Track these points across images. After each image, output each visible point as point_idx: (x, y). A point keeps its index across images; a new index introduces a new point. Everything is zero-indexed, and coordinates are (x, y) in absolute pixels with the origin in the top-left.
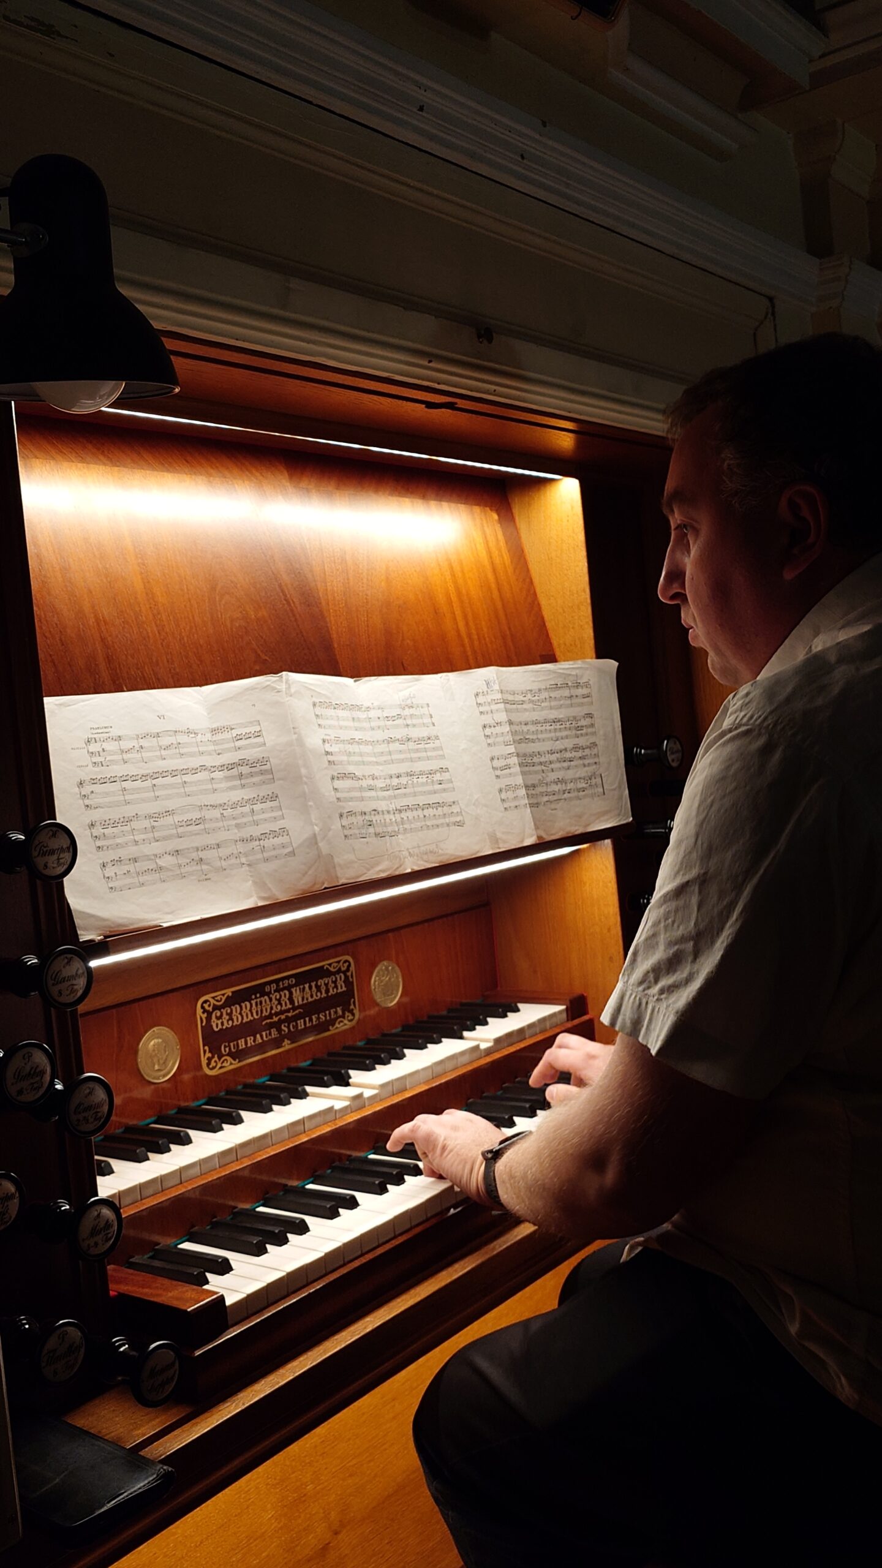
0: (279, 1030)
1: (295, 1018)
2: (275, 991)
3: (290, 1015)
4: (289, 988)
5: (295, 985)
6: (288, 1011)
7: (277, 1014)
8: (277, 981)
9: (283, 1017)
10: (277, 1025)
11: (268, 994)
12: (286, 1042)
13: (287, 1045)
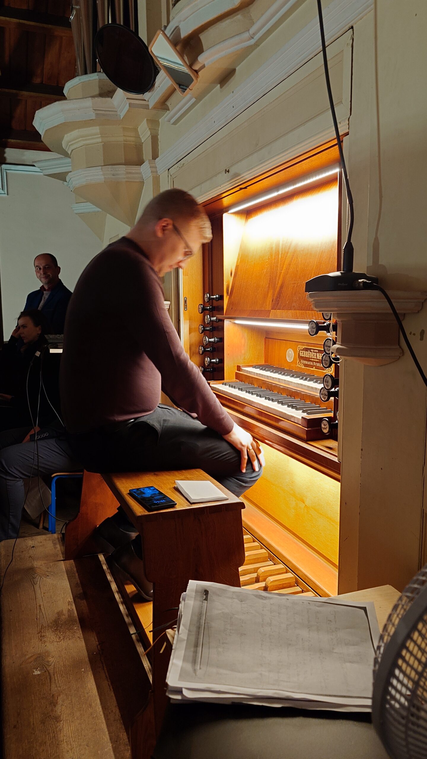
0: (313, 363)
1: (317, 362)
2: (313, 352)
3: (316, 360)
4: (316, 353)
5: (318, 353)
6: (315, 359)
7: (313, 359)
8: (314, 349)
9: (314, 360)
10: (313, 361)
11: (312, 352)
12: (314, 367)
13: (314, 369)
